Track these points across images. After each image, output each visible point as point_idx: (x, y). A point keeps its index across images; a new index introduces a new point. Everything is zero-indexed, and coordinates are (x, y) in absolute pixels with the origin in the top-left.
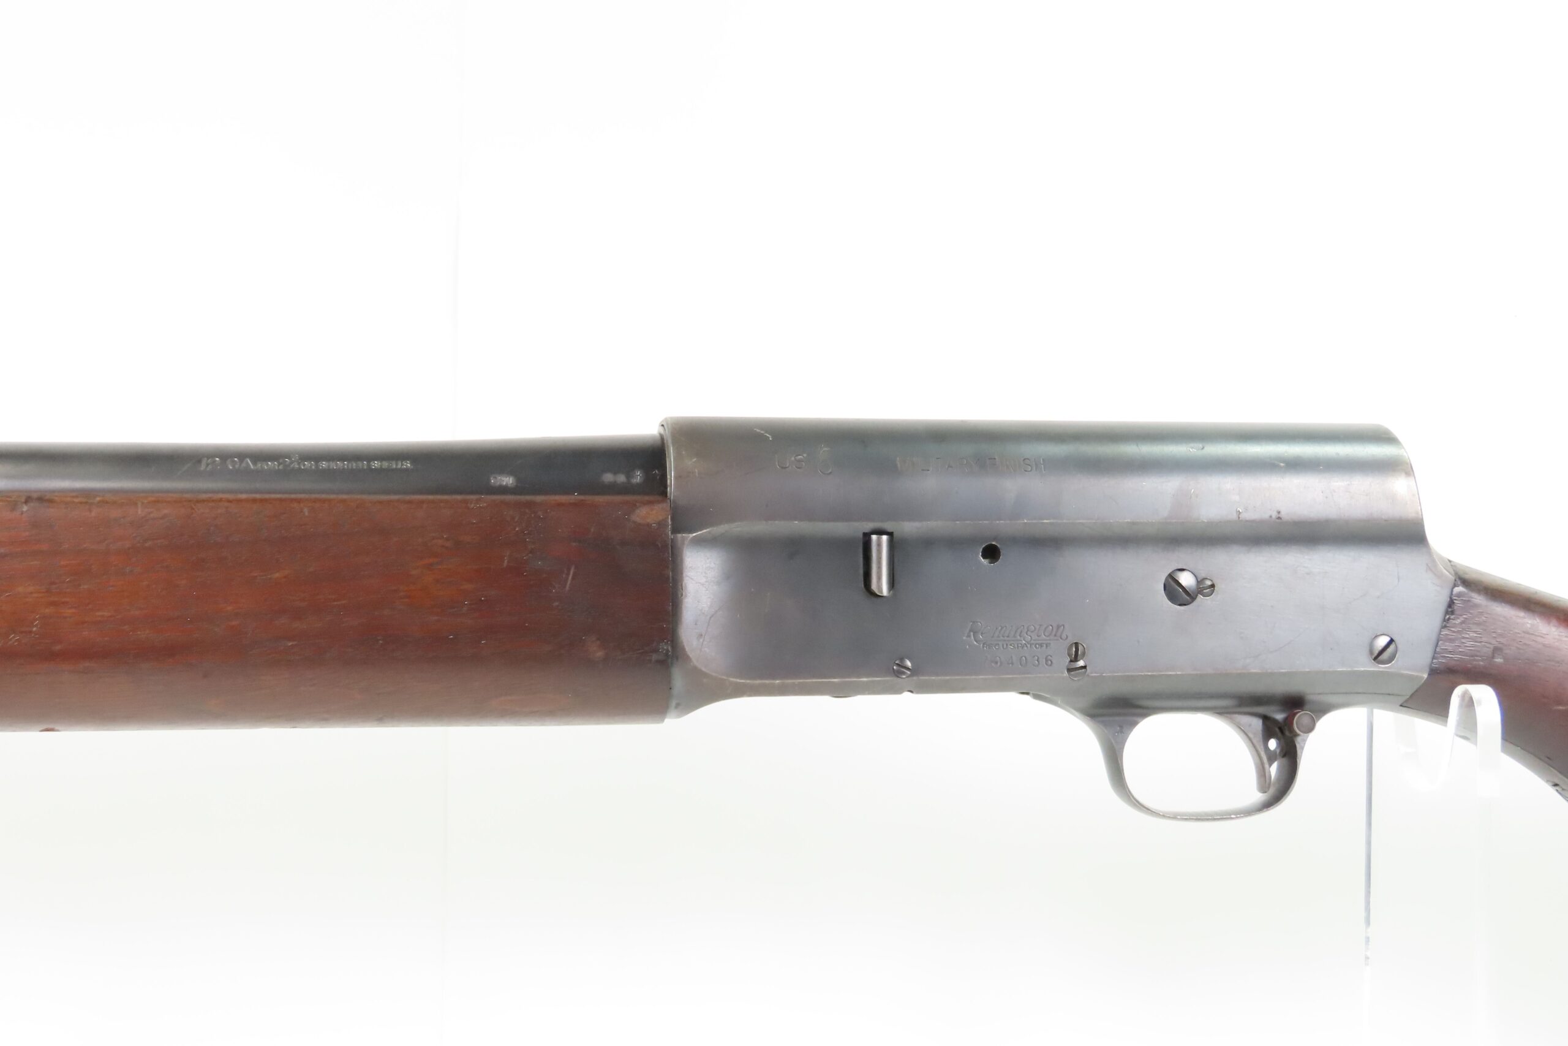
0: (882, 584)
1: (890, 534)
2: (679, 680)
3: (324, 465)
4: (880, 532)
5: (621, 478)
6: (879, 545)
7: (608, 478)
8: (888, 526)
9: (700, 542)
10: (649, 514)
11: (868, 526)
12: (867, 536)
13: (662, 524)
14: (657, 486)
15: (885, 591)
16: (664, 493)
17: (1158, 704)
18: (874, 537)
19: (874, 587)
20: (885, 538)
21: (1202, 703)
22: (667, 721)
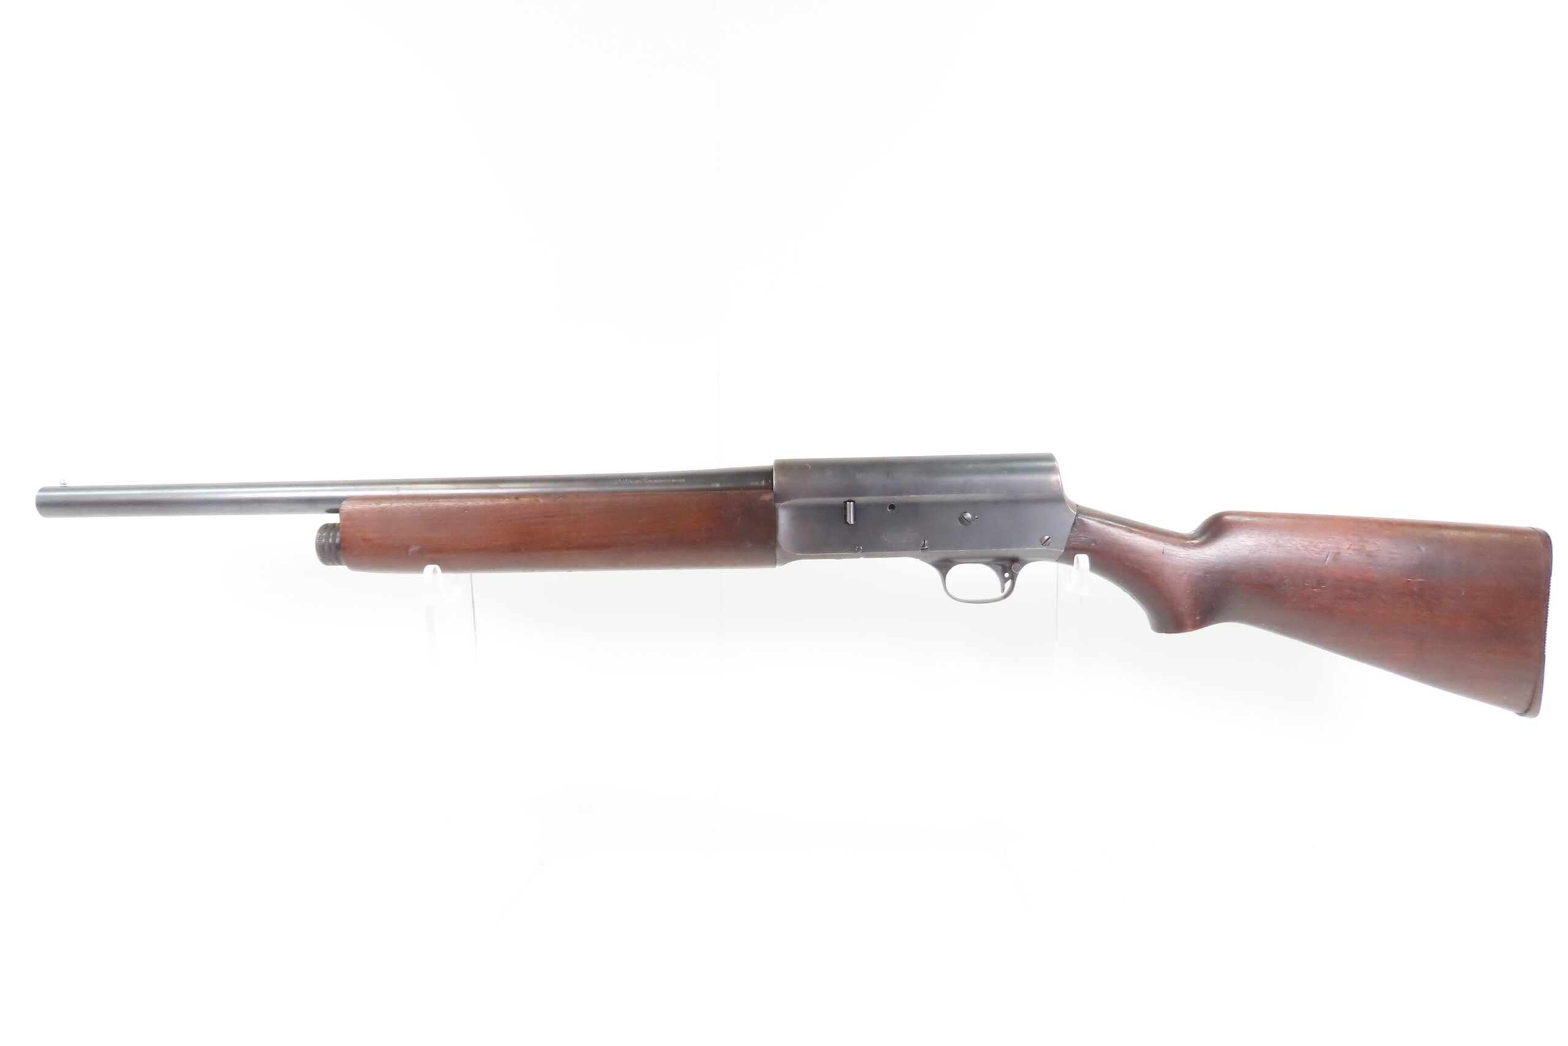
0: (851, 520)
1: (854, 502)
2: (778, 554)
3: (656, 481)
4: (850, 501)
5: (757, 484)
6: (850, 506)
7: (752, 484)
8: (853, 499)
9: (785, 507)
10: (767, 497)
11: (846, 499)
12: (845, 502)
13: (771, 500)
14: (769, 487)
15: (852, 522)
16: (772, 489)
17: (958, 561)
18: (848, 503)
19: (848, 521)
20: (852, 503)
21: (981, 560)
22: (777, 567)
